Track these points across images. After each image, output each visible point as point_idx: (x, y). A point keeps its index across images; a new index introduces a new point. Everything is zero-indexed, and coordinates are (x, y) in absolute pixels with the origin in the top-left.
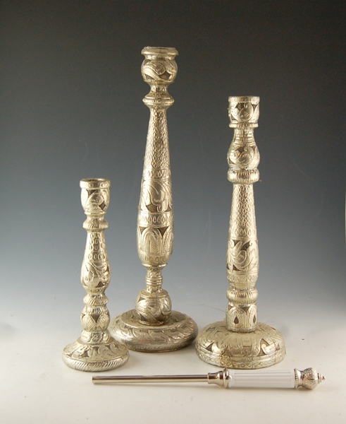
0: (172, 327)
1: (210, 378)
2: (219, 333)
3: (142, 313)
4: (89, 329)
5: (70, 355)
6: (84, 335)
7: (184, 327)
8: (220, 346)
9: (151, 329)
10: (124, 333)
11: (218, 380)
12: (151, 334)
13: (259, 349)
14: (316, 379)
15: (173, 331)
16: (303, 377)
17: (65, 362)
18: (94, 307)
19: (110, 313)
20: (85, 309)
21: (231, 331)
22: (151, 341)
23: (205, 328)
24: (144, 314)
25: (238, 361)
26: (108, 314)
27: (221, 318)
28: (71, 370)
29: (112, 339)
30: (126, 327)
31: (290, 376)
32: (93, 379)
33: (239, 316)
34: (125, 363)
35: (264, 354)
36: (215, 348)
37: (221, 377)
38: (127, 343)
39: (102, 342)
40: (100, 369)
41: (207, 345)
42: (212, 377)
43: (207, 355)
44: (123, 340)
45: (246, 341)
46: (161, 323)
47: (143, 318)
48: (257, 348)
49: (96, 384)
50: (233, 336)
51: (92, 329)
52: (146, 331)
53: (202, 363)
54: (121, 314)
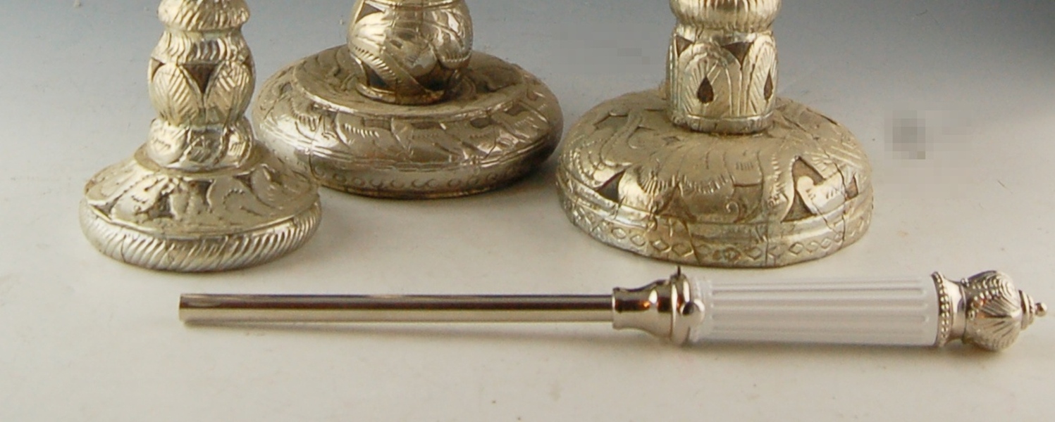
0: (474, 109)
1: (624, 306)
2: (641, 135)
3: (369, 59)
4: (177, 117)
5: (106, 210)
6: (159, 135)
7: (516, 110)
8: (650, 184)
9: (399, 118)
10: (306, 130)
11: (652, 315)
12: (402, 135)
13: (791, 196)
14: (1016, 313)
15: (477, 124)
16: (967, 306)
17: (87, 232)
18: (195, 38)
19: (257, 60)
20: (162, 44)
21: (687, 128)
22: (398, 158)
23: (591, 114)
24: (376, 63)
25: (713, 240)
26: (248, 63)
27: (647, 81)
28: (107, 260)
29: (259, 152)
30: (312, 107)
31: (919, 303)
32: (185, 304)
33: (712, 72)
34: (306, 239)
35: (807, 212)
36: (629, 188)
37: (664, 305)
38: (315, 164)
39: (224, 162)
40: (211, 261)
41: (603, 176)
42: (630, 303)
43: (601, 213)
44: (300, 154)
45: (742, 167)
46: (434, 96)
47: (373, 78)
48: (782, 192)
49: (193, 323)
50: (693, 145)
51: (187, 115)
52: (384, 124)
53: (581, 243)
54: (295, 59)
